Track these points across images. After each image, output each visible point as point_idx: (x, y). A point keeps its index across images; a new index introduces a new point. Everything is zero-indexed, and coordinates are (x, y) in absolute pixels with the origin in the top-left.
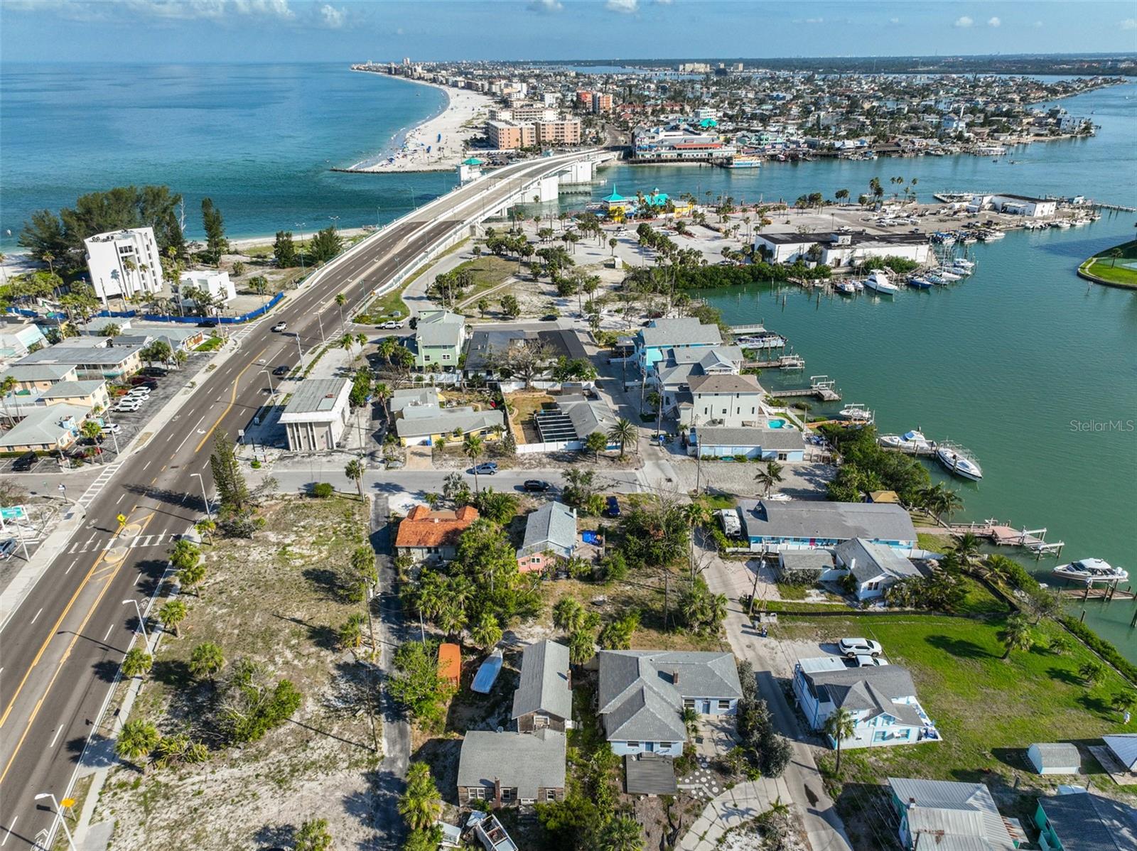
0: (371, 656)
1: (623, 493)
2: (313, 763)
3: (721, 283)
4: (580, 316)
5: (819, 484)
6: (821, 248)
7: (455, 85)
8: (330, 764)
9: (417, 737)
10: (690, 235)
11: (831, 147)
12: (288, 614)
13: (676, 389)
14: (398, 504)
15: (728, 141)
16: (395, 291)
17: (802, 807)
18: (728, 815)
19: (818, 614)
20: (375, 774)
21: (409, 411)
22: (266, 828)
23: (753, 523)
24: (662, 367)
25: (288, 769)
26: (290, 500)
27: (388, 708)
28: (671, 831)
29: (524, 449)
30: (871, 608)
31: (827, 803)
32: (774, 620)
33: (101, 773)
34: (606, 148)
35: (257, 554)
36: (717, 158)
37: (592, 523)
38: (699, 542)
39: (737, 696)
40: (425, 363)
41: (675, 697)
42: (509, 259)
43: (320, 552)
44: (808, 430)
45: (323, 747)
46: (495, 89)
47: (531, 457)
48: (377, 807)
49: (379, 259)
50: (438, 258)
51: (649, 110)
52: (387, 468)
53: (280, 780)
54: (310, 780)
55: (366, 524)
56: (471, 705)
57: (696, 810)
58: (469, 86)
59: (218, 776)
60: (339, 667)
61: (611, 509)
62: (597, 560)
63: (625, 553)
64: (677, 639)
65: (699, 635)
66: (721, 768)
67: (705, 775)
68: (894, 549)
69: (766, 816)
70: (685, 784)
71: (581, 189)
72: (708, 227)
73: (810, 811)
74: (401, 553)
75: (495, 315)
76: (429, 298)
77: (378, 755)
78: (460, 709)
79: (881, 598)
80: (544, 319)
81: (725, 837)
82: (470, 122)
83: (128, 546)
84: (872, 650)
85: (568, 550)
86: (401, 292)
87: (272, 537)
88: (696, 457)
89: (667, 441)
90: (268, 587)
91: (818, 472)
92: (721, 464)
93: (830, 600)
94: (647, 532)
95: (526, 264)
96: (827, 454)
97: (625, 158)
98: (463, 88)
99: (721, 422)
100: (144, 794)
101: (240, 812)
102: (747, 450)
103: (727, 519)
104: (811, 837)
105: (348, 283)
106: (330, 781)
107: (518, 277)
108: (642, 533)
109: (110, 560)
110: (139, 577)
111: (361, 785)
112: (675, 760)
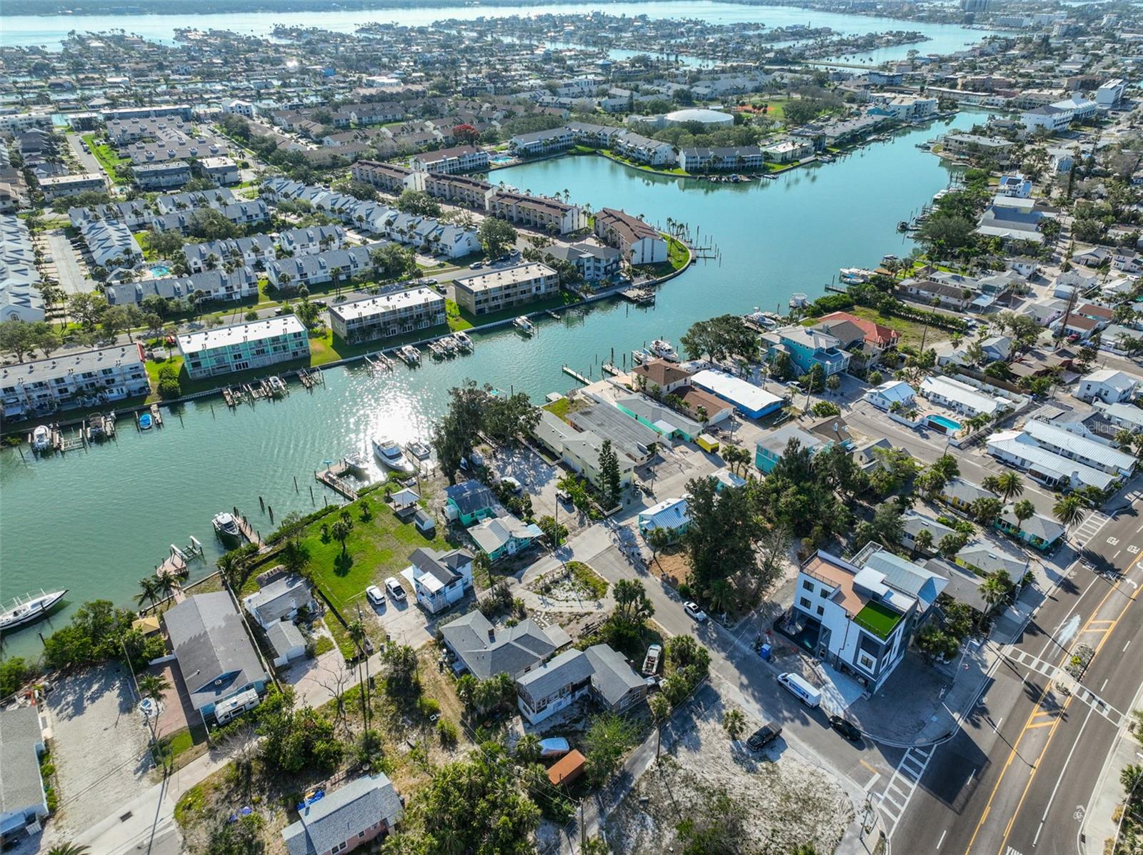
2: (697, 789)
8: (688, 780)
18: (549, 604)
31: (512, 578)
48: (685, 731)
57: (557, 615)
69: (538, 592)
106: (696, 769)
111: (682, 750)
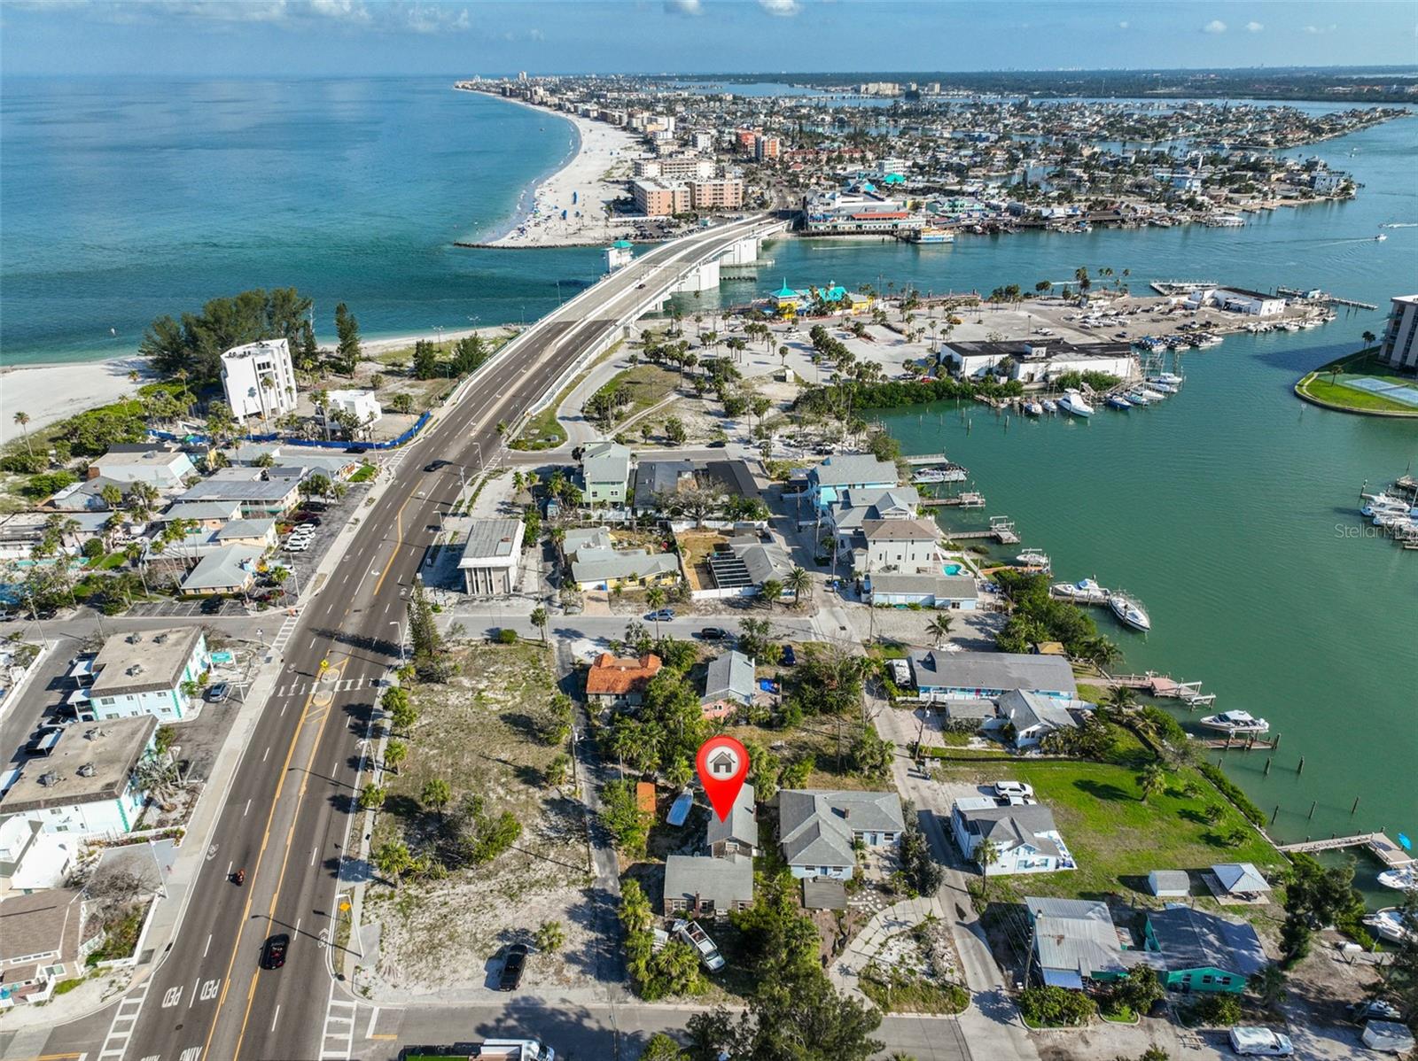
0: (574, 793)
1: (798, 642)
2: (537, 881)
3: (902, 401)
4: (749, 442)
5: (989, 634)
6: (1012, 361)
7: (586, 114)
8: (551, 882)
9: (623, 862)
10: (870, 338)
11: (1038, 216)
12: (494, 755)
13: (850, 532)
14: (582, 650)
15: (916, 207)
16: (548, 409)
17: (952, 919)
18: (890, 925)
19: (978, 760)
20: (590, 890)
21: (582, 554)
22: (506, 931)
23: (922, 673)
24: (837, 508)
25: (516, 886)
26: (476, 646)
27: (596, 837)
28: (841, 937)
29: (699, 595)
30: (1028, 755)
31: (973, 917)
32: (938, 764)
33: (360, 887)
34: (773, 214)
35: (455, 699)
36: (903, 230)
37: (770, 672)
38: (870, 692)
39: (900, 829)
40: (592, 500)
41: (846, 829)
42: (669, 369)
43: (514, 698)
44: (984, 576)
45: (543, 869)
46: (636, 123)
47: (707, 603)
49: (527, 369)
50: (590, 367)
51: (824, 157)
52: (566, 614)
53: (511, 894)
54: (536, 894)
55: (554, 673)
56: (668, 836)
57: (863, 921)
58: (603, 118)
59: (458, 890)
60: (546, 802)
61: (787, 658)
62: (775, 707)
63: (801, 701)
64: (849, 781)
65: (869, 777)
66: (885, 890)
67: (871, 895)
68: (1055, 700)
69: (922, 926)
70: (854, 902)
71: (745, 273)
72: (889, 327)
73: (957, 923)
74: (591, 699)
75: (658, 440)
76: (586, 419)
77: (591, 875)
78: (658, 839)
79: (1037, 746)
80: (711, 446)
81: (886, 942)
82: (609, 173)
83: (332, 689)
84: (1024, 793)
85: (747, 698)
86: (555, 411)
87: (466, 682)
88: (870, 604)
89: (841, 587)
90: (471, 730)
91: (989, 621)
92: (894, 612)
93: (991, 747)
94: (822, 682)
95: (689, 376)
96: (1000, 603)
97: (795, 229)
98: (596, 119)
99: (895, 568)
100: (400, 904)
101: (482, 918)
102: (920, 598)
103: (897, 669)
104: (958, 943)
105: (497, 400)
106: (553, 896)
107: (680, 392)
108: (817, 682)
109: (318, 703)
110: (349, 720)
111: (581, 900)
112: (845, 883)
